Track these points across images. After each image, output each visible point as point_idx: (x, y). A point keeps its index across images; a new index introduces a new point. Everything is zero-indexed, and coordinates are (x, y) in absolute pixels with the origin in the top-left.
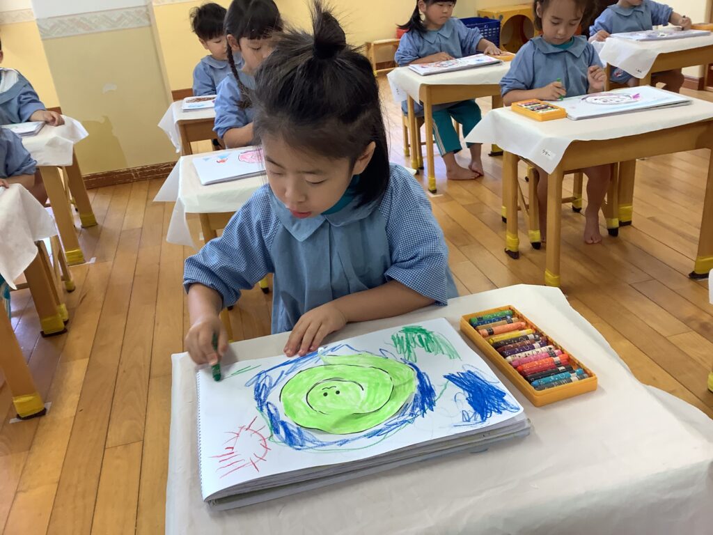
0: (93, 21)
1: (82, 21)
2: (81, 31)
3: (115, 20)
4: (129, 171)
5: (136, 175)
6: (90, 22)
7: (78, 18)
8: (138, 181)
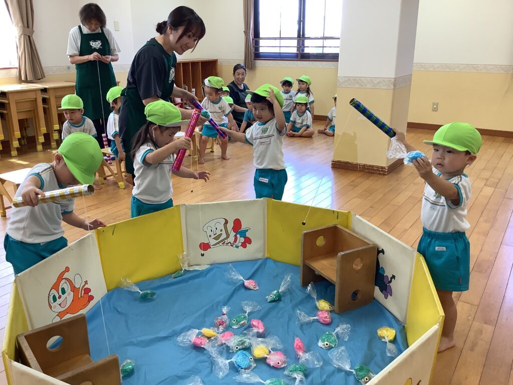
0: (365, 82)
1: (359, 81)
2: (357, 86)
3: (376, 83)
4: (357, 164)
5: (360, 168)
6: (363, 82)
7: (358, 79)
8: (360, 171)
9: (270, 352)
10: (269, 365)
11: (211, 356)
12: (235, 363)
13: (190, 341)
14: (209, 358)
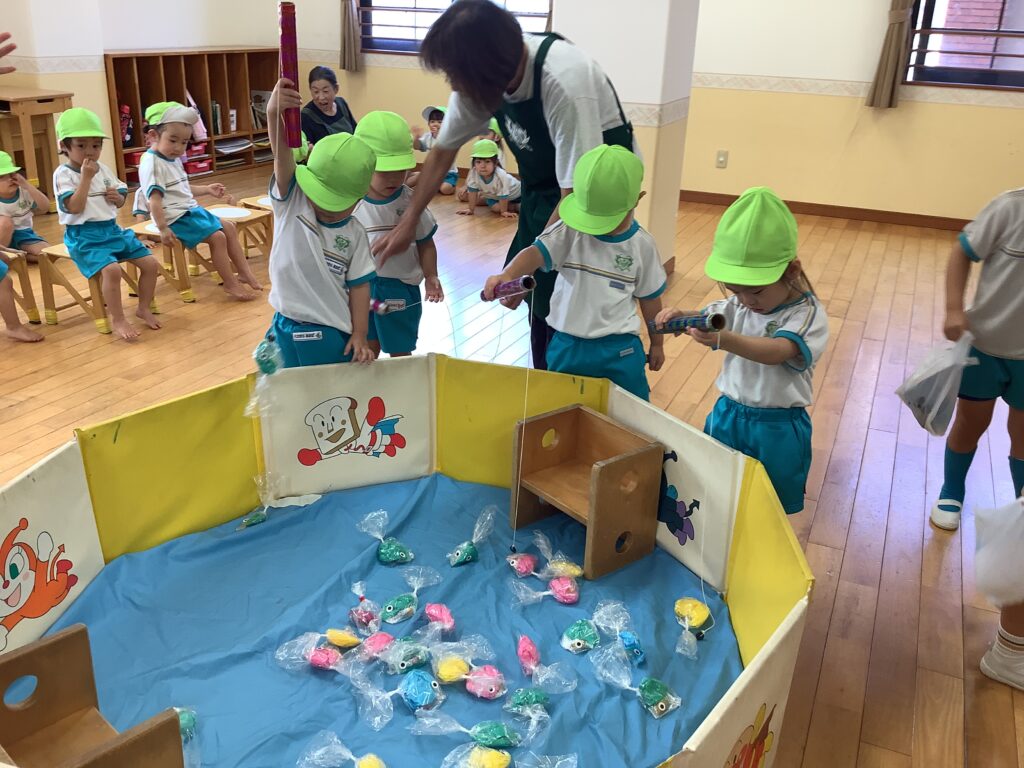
9: (471, 668)
10: (472, 696)
11: (352, 686)
12: (403, 696)
13: (304, 658)
14: (349, 691)
